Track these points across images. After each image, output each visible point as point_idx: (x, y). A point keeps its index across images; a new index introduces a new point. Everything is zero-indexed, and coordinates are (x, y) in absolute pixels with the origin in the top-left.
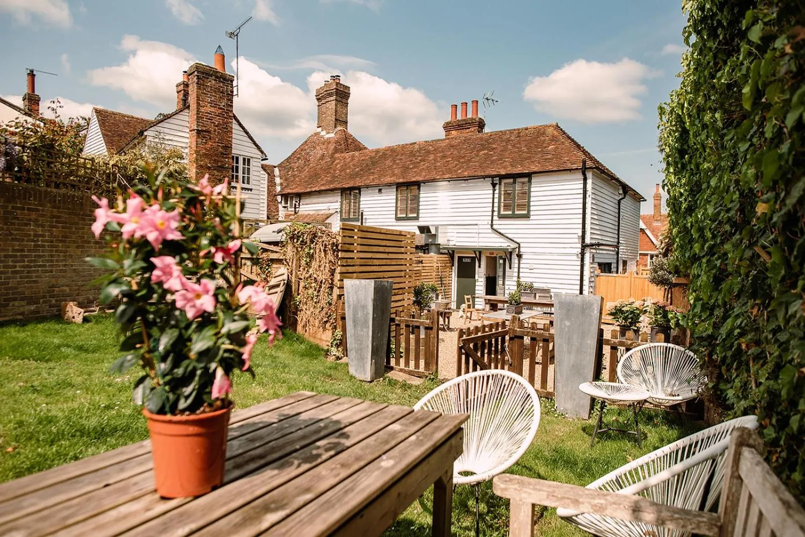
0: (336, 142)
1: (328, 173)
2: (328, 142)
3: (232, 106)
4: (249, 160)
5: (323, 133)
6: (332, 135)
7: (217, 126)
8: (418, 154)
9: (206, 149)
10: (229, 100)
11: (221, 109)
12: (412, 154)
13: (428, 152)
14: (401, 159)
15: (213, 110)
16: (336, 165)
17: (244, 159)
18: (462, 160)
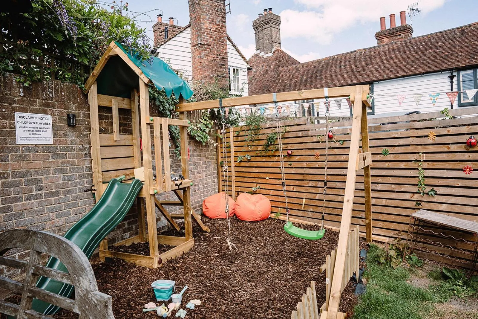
0: (276, 59)
1: (277, 83)
2: (269, 60)
3: (225, 22)
4: (237, 70)
5: (262, 54)
6: (271, 55)
7: (215, 40)
8: (361, 59)
9: (208, 61)
10: (223, 17)
11: (217, 25)
12: (355, 60)
13: (372, 57)
14: (345, 65)
15: (211, 26)
16: (283, 76)
17: (234, 70)
18: (411, 60)
